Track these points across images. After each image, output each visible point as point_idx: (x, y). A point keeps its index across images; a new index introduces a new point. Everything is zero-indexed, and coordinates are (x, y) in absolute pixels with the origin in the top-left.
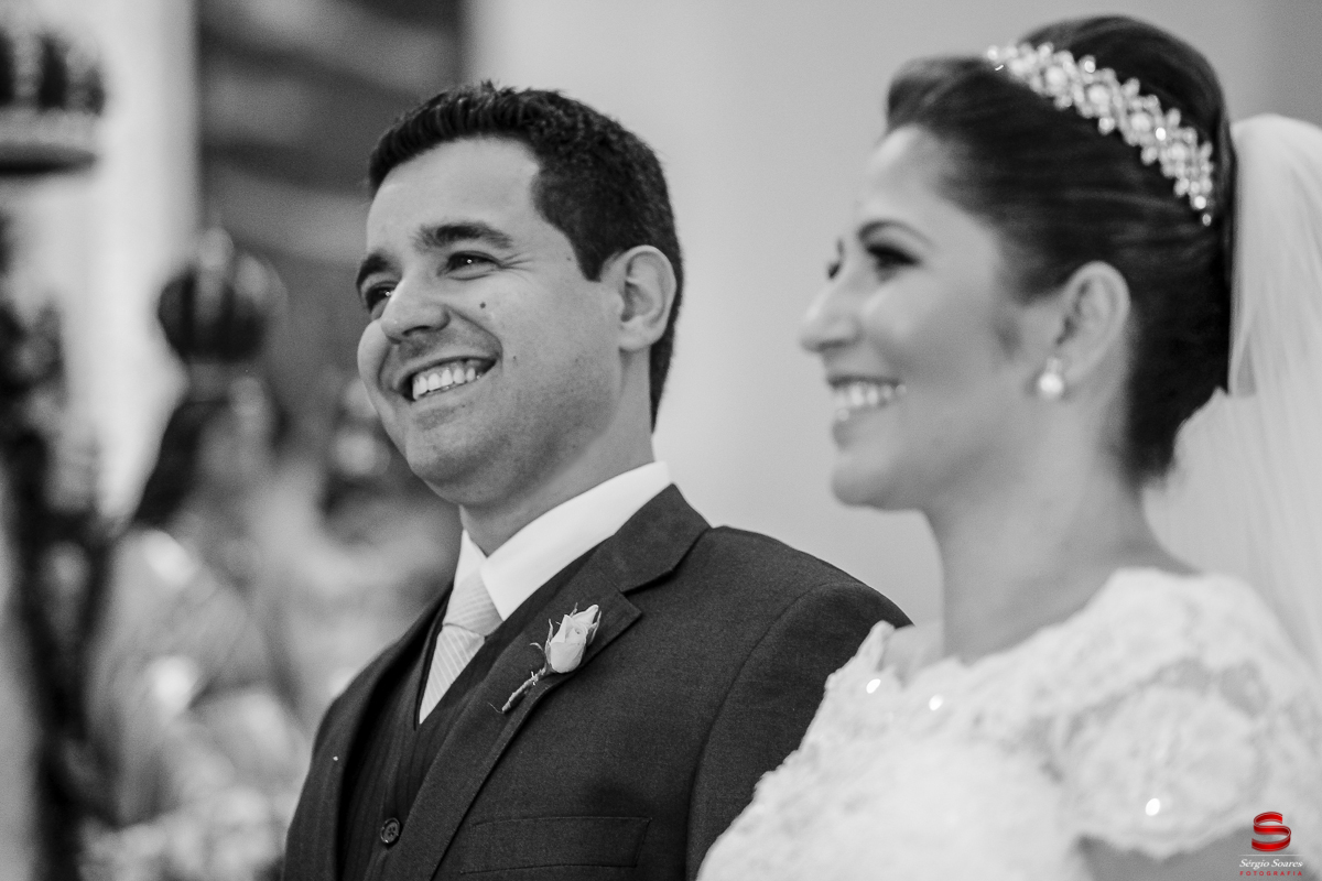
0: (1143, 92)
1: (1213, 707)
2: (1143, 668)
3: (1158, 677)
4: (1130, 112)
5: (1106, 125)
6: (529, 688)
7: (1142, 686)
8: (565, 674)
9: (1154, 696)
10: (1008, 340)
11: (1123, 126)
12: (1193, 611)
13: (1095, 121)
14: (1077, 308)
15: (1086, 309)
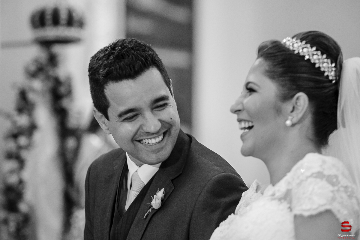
0: (317, 50)
1: (323, 183)
2: (309, 173)
3: (311, 176)
4: (313, 55)
5: (307, 58)
6: (150, 212)
7: (308, 177)
8: (157, 209)
9: (310, 180)
10: (278, 111)
11: (311, 58)
12: (324, 162)
13: (304, 57)
14: (296, 103)
15: (298, 104)
